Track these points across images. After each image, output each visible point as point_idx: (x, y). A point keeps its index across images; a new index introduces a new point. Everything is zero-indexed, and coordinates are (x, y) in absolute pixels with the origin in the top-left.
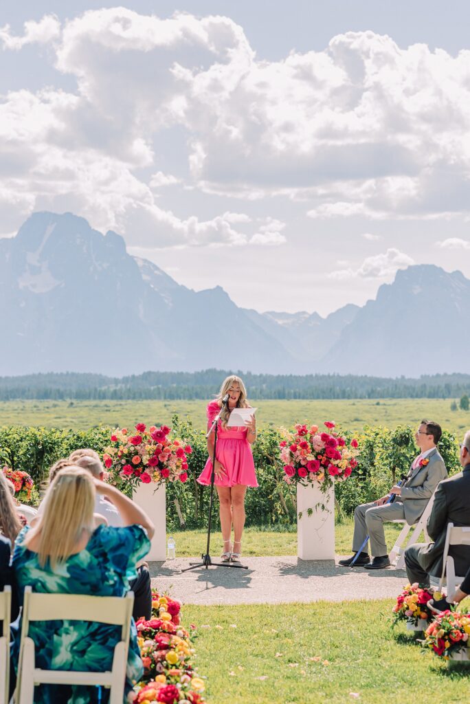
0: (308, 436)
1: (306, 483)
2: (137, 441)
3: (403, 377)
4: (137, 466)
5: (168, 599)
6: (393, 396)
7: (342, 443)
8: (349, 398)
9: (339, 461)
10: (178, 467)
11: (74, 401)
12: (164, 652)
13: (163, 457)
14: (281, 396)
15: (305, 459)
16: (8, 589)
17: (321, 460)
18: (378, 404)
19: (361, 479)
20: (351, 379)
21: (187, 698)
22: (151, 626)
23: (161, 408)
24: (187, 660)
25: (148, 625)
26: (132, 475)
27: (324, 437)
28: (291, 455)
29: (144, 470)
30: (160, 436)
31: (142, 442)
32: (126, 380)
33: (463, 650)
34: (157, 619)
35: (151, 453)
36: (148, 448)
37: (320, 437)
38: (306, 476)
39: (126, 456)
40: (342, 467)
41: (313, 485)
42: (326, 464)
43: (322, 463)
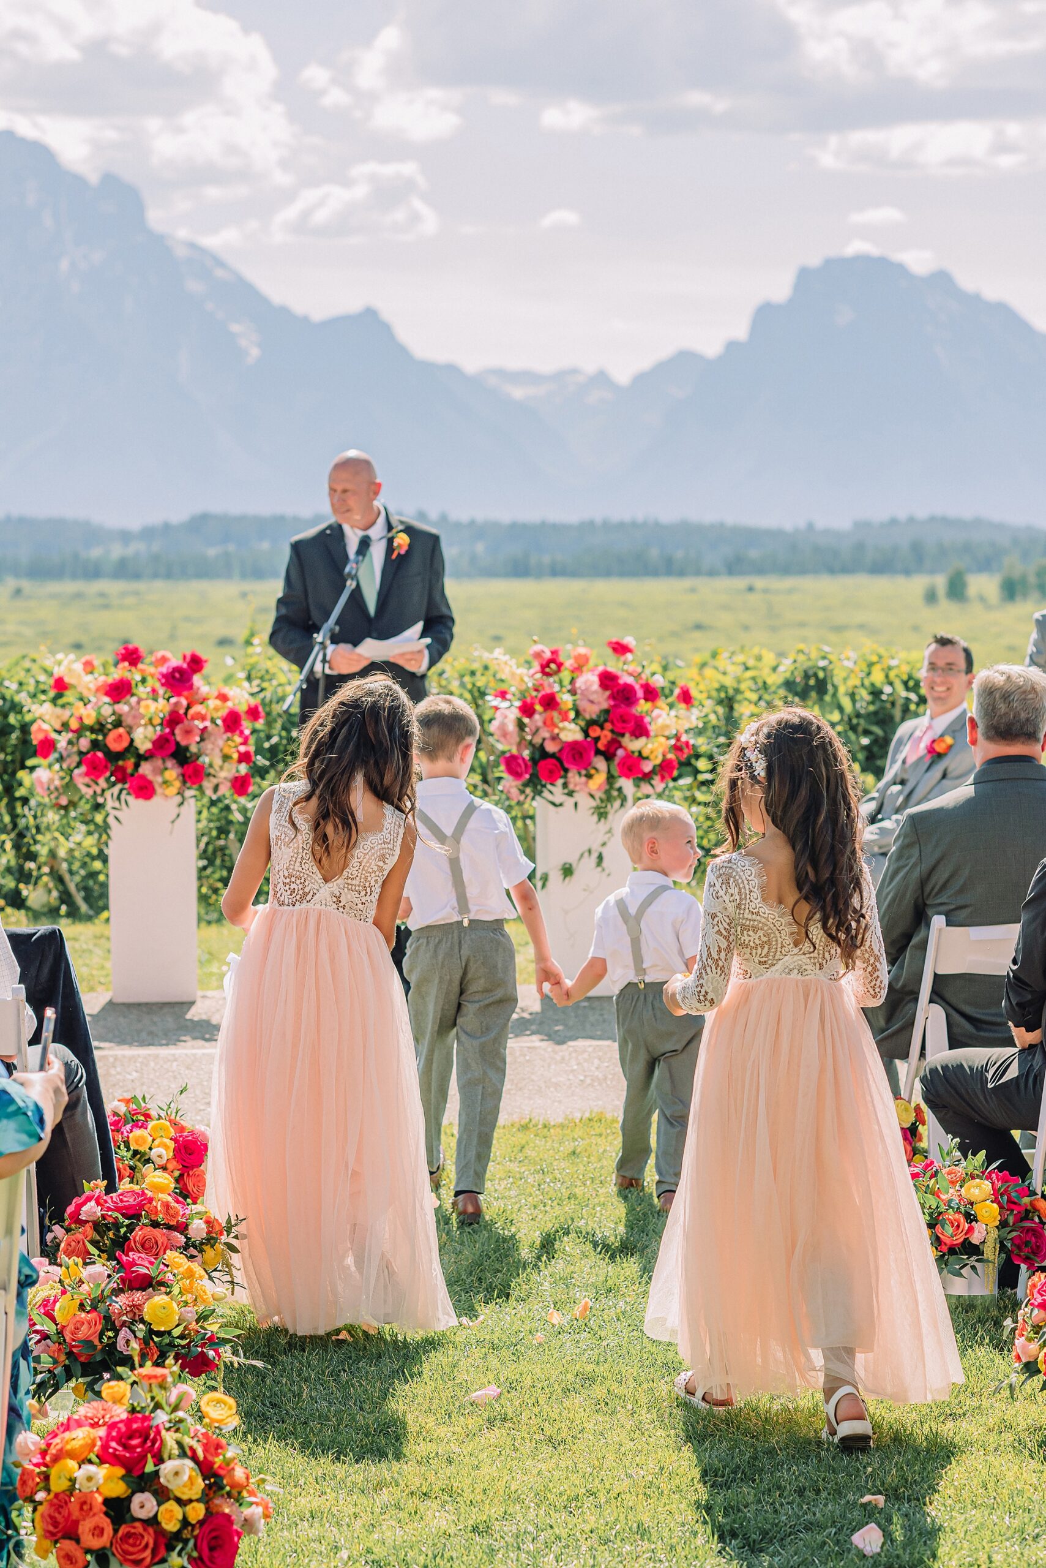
0: (565, 675)
1: (559, 798)
2: (119, 691)
3: (810, 527)
4: (120, 755)
5: (174, 1123)
6: (786, 569)
7: (651, 694)
8: (681, 573)
9: (643, 740)
10: (226, 758)
11: (26, 585)
12: (138, 1296)
13: (188, 732)
14: (520, 569)
15: (555, 738)
17: (597, 739)
18: (751, 589)
19: (703, 783)
20: (687, 530)
21: (185, 1452)
22: (117, 1209)
24: (202, 1318)
25: (110, 1204)
26: (108, 780)
27: (607, 680)
28: (521, 726)
29: (137, 766)
30: (181, 677)
31: (133, 695)
32: (148, 533)
33: (973, 1268)
34: (136, 1188)
35: (157, 721)
36: (149, 708)
37: (595, 679)
38: (560, 782)
39: (92, 730)
40: (652, 757)
41: (576, 804)
42: (611, 750)
43: (601, 746)
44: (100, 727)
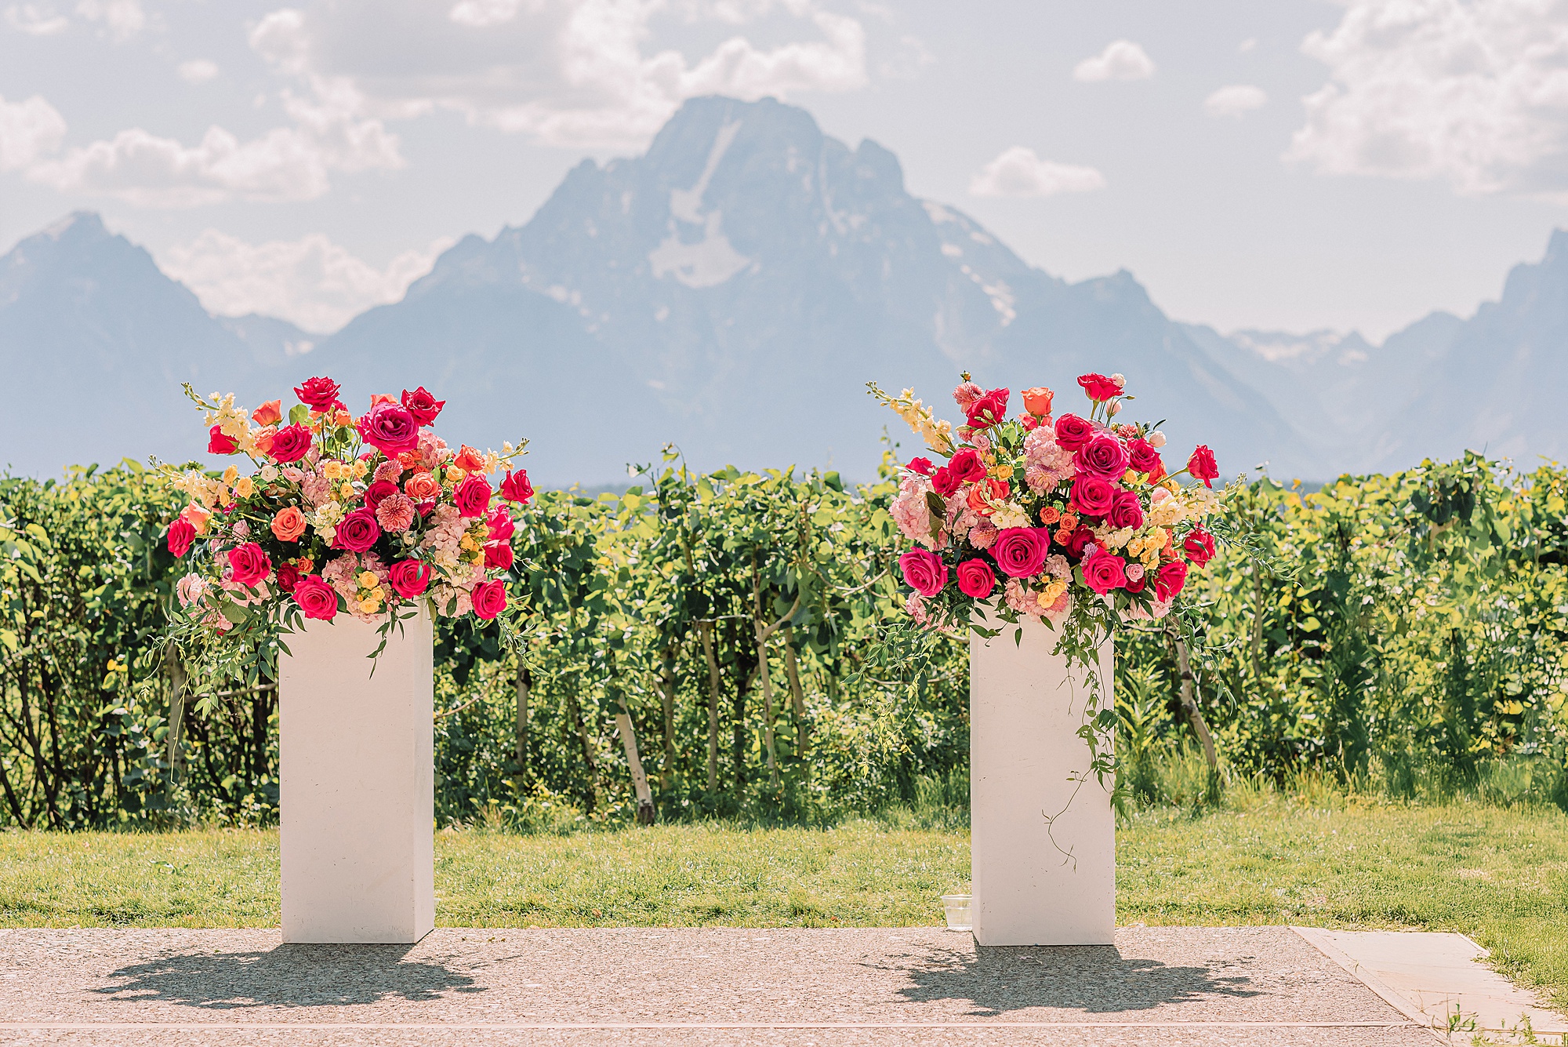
0: (1008, 429)
1: (991, 622)
4: (293, 549)
7: (1146, 460)
9: (1129, 531)
10: (467, 556)
13: (397, 513)
15: (984, 526)
17: (1054, 528)
26: (270, 587)
27: (1073, 433)
28: (935, 508)
29: (319, 566)
35: (350, 494)
37: (1053, 433)
38: (996, 599)
39: (252, 507)
40: (1144, 558)
41: (1019, 632)
42: (1077, 546)
43: (1059, 538)
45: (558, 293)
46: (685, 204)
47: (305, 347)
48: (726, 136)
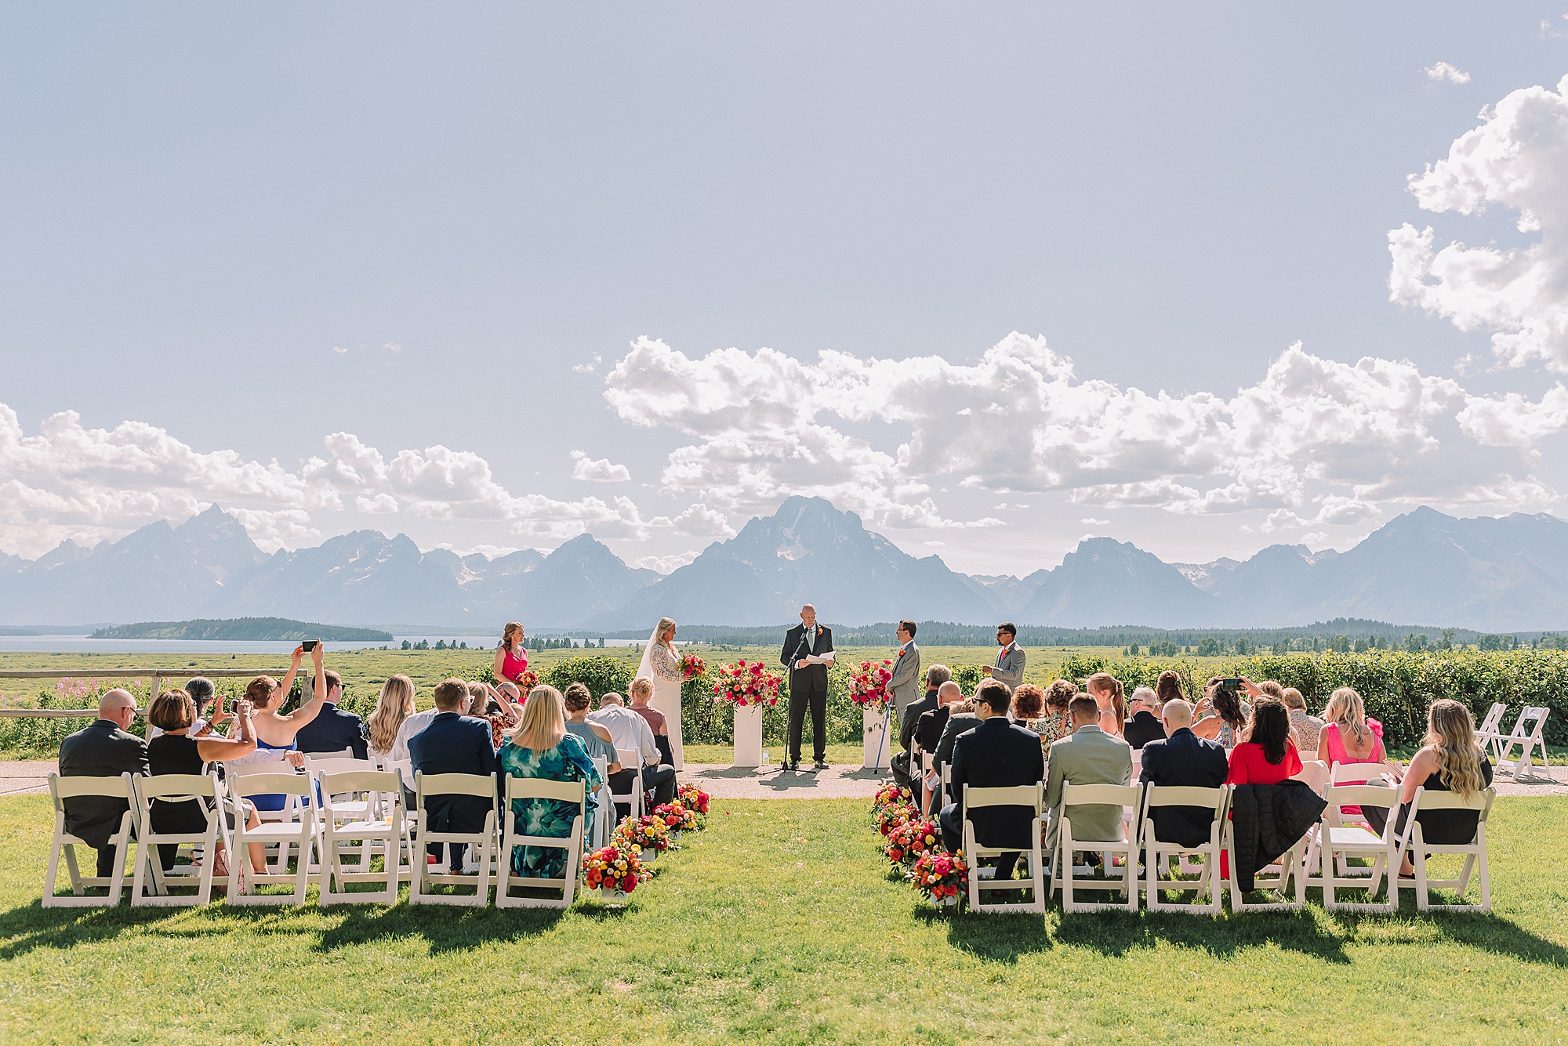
0: (870, 671)
1: (868, 708)
2: (737, 673)
4: (738, 693)
10: (769, 694)
13: (757, 686)
15: (866, 689)
16: (494, 774)
18: (1064, 650)
23: (888, 652)
26: (734, 701)
28: (857, 685)
29: (742, 696)
30: (756, 670)
31: (742, 675)
35: (749, 683)
36: (747, 678)
37: (878, 672)
39: (730, 685)
44: (733, 684)
45: (745, 562)
46: (788, 533)
47: (660, 580)
48: (802, 510)
